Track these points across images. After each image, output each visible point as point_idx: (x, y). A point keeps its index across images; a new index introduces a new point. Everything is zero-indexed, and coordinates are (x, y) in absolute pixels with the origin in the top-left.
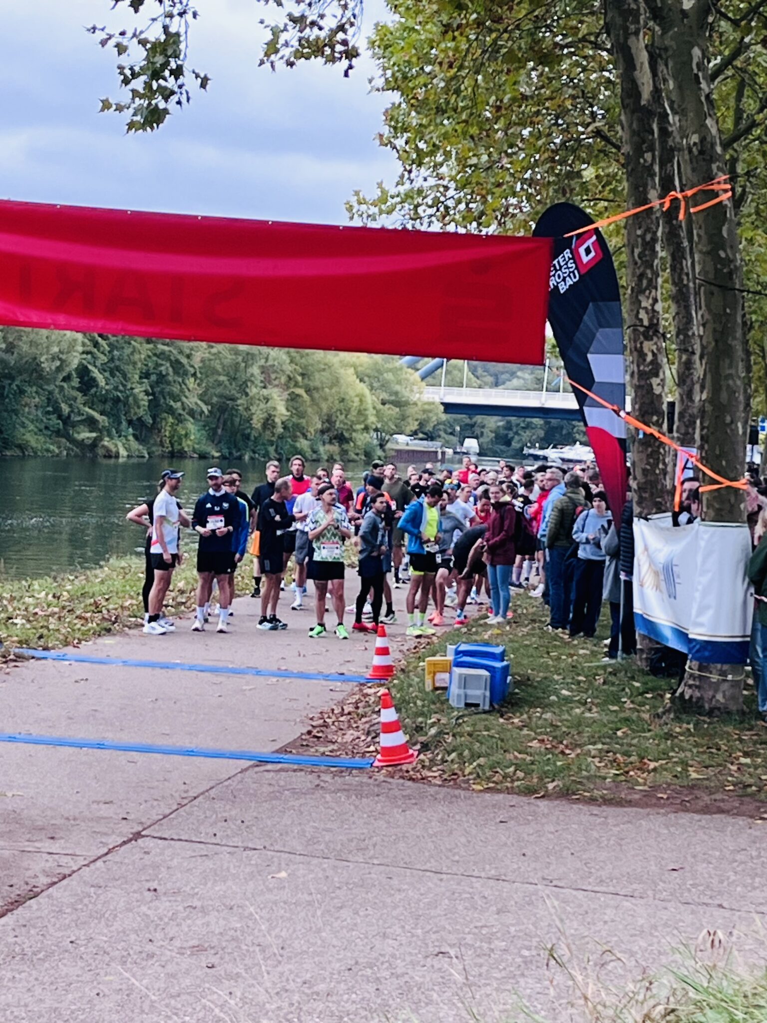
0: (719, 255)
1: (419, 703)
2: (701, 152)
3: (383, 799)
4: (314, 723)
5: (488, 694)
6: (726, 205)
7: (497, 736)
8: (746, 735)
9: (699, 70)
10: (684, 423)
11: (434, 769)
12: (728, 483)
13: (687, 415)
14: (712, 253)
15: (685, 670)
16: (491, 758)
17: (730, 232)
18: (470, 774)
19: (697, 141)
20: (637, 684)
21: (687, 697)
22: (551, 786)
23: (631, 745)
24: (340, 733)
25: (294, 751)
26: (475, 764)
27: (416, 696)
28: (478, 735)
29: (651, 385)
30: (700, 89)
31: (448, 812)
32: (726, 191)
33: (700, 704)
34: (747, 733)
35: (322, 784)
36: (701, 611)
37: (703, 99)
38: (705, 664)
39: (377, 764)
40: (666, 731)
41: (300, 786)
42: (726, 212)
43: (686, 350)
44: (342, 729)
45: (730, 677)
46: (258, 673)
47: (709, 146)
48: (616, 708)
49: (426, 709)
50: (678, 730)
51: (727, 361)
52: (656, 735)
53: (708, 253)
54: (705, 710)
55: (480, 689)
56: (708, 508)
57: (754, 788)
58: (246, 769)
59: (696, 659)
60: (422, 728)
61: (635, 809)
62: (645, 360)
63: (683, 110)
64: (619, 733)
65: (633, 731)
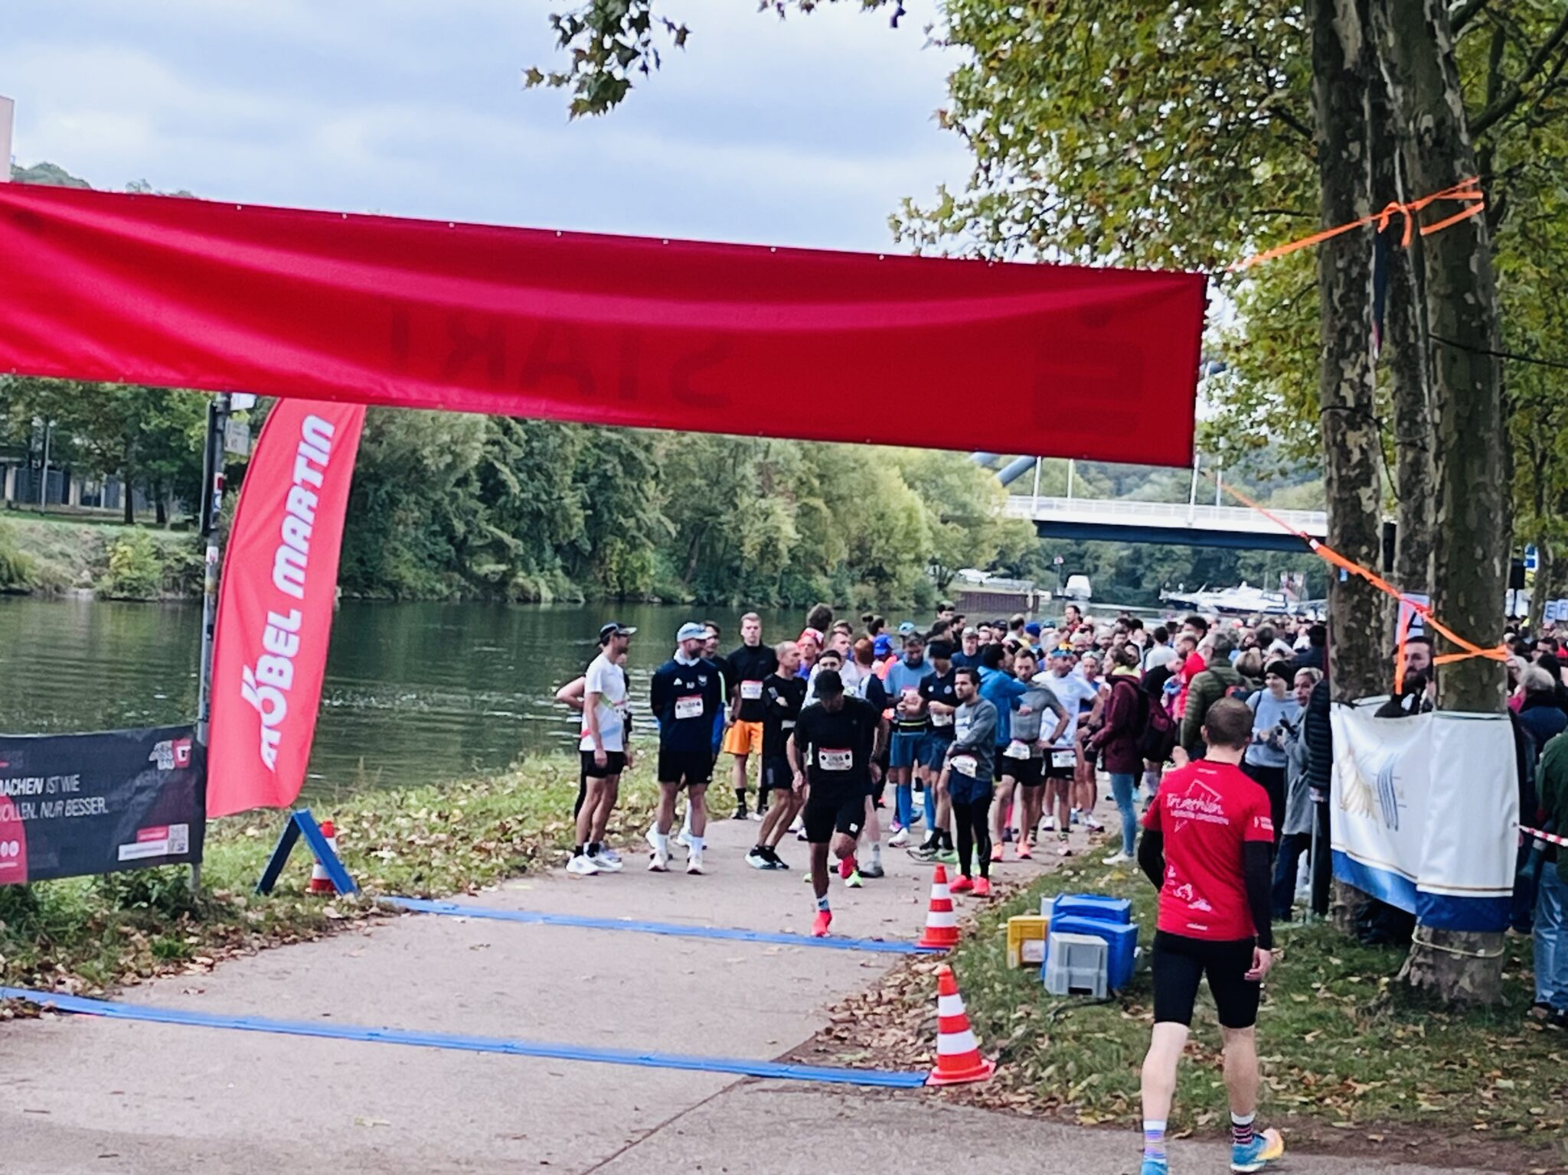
0: (1465, 300)
1: (998, 987)
2: (1438, 142)
3: (943, 1137)
4: (836, 1017)
5: (1104, 973)
6: (1476, 224)
7: (1118, 1040)
8: (1506, 1044)
9: (1434, 16)
10: (1410, 556)
11: (1021, 1091)
12: (1477, 651)
13: (1414, 544)
14: (1454, 298)
15: (1411, 942)
16: (1110, 1075)
17: (1482, 265)
18: (1077, 1098)
19: (1431, 125)
20: (1336, 961)
21: (1414, 983)
22: (1202, 1120)
23: (1327, 1057)
24: (876, 1032)
25: (804, 1060)
26: (1084, 1083)
27: (993, 976)
28: (1089, 1039)
29: (1359, 499)
30: (1436, 46)
31: (1042, 1158)
32: (1475, 202)
33: (1435, 992)
34: (1509, 1040)
35: (847, 1112)
36: (1437, 848)
37: (1440, 60)
38: (1442, 932)
39: (932, 1081)
40: (1382, 1035)
41: (813, 1116)
42: (1475, 234)
43: (1413, 445)
44: (878, 1027)
45: (1481, 953)
46: (751, 936)
47: (1449, 133)
48: (1303, 998)
49: (1008, 997)
50: (1400, 1034)
51: (1477, 464)
52: (1367, 1043)
53: (1448, 297)
54: (1442, 1003)
55: (1091, 967)
56: (1447, 689)
57: (1519, 1127)
58: (731, 1087)
59: (1429, 925)
60: (1001, 1027)
61: (1333, 1157)
62: (1349, 460)
63: (1410, 77)
64: (1309, 1038)
65: (1330, 1034)
